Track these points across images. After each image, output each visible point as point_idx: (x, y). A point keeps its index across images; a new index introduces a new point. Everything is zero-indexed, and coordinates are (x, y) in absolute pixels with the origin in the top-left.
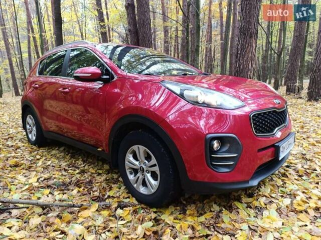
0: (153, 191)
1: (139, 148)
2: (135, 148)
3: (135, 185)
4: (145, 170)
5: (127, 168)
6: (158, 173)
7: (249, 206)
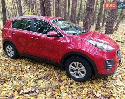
0: (82, 77)
1: (76, 63)
2: (75, 63)
3: (73, 75)
4: (79, 70)
5: (69, 69)
6: (85, 71)
7: (111, 79)
